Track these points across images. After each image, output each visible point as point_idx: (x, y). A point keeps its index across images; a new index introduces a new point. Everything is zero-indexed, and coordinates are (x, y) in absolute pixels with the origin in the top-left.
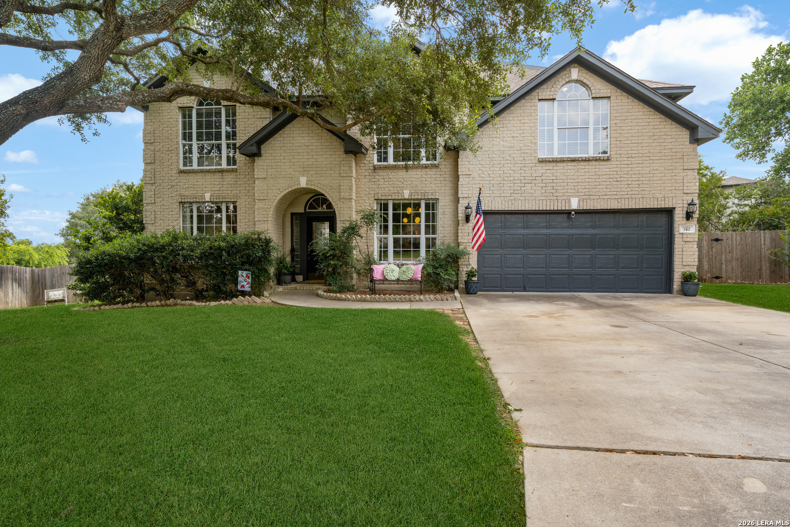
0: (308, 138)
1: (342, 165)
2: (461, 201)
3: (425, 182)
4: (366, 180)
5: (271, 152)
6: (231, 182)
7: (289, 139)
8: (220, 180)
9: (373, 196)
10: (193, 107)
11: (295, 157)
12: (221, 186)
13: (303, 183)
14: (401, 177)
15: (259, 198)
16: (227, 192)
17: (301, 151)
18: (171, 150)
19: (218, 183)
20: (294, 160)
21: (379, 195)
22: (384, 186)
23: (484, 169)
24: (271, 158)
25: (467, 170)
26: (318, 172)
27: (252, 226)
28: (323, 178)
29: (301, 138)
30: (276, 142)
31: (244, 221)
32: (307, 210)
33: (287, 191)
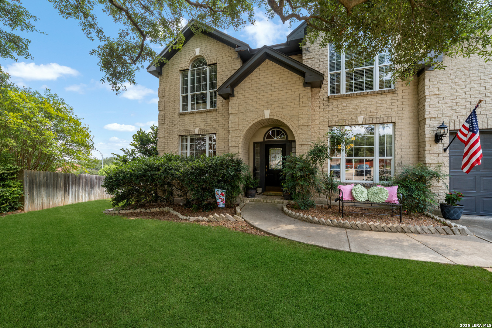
0: (271, 78)
1: (301, 97)
2: (428, 122)
3: (380, 108)
4: (320, 110)
5: (241, 92)
6: (212, 119)
7: (256, 80)
8: (205, 118)
9: (327, 123)
10: (188, 69)
11: (261, 94)
12: (206, 122)
13: (267, 115)
14: (355, 104)
15: (232, 129)
16: (210, 127)
17: (266, 89)
18: (174, 100)
19: (204, 120)
20: (260, 97)
21: (333, 122)
22: (338, 114)
23: (457, 87)
24: (242, 97)
25: (436, 89)
26: (279, 105)
27: (227, 151)
28: (284, 110)
29: (265, 79)
30: (246, 84)
31: (221, 147)
32: (266, 140)
33: (254, 122)
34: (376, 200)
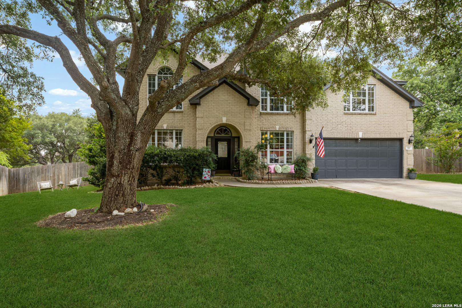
0: (227, 96)
1: (246, 112)
2: (307, 132)
3: (287, 122)
4: (256, 120)
5: (206, 103)
6: (179, 119)
7: (217, 96)
8: (172, 117)
9: (260, 128)
10: (156, 75)
11: (220, 106)
12: (173, 120)
13: (224, 120)
14: (274, 119)
15: (198, 128)
16: (177, 124)
17: (223, 103)
18: (142, 99)
19: (171, 119)
20: (219, 108)
21: (263, 128)
22: (266, 123)
23: (318, 117)
24: (206, 106)
25: (310, 117)
26: (232, 115)
27: (192, 144)
28: (235, 118)
29: (223, 96)
30: (209, 98)
31: (187, 140)
33: (215, 125)
34: (285, 172)
